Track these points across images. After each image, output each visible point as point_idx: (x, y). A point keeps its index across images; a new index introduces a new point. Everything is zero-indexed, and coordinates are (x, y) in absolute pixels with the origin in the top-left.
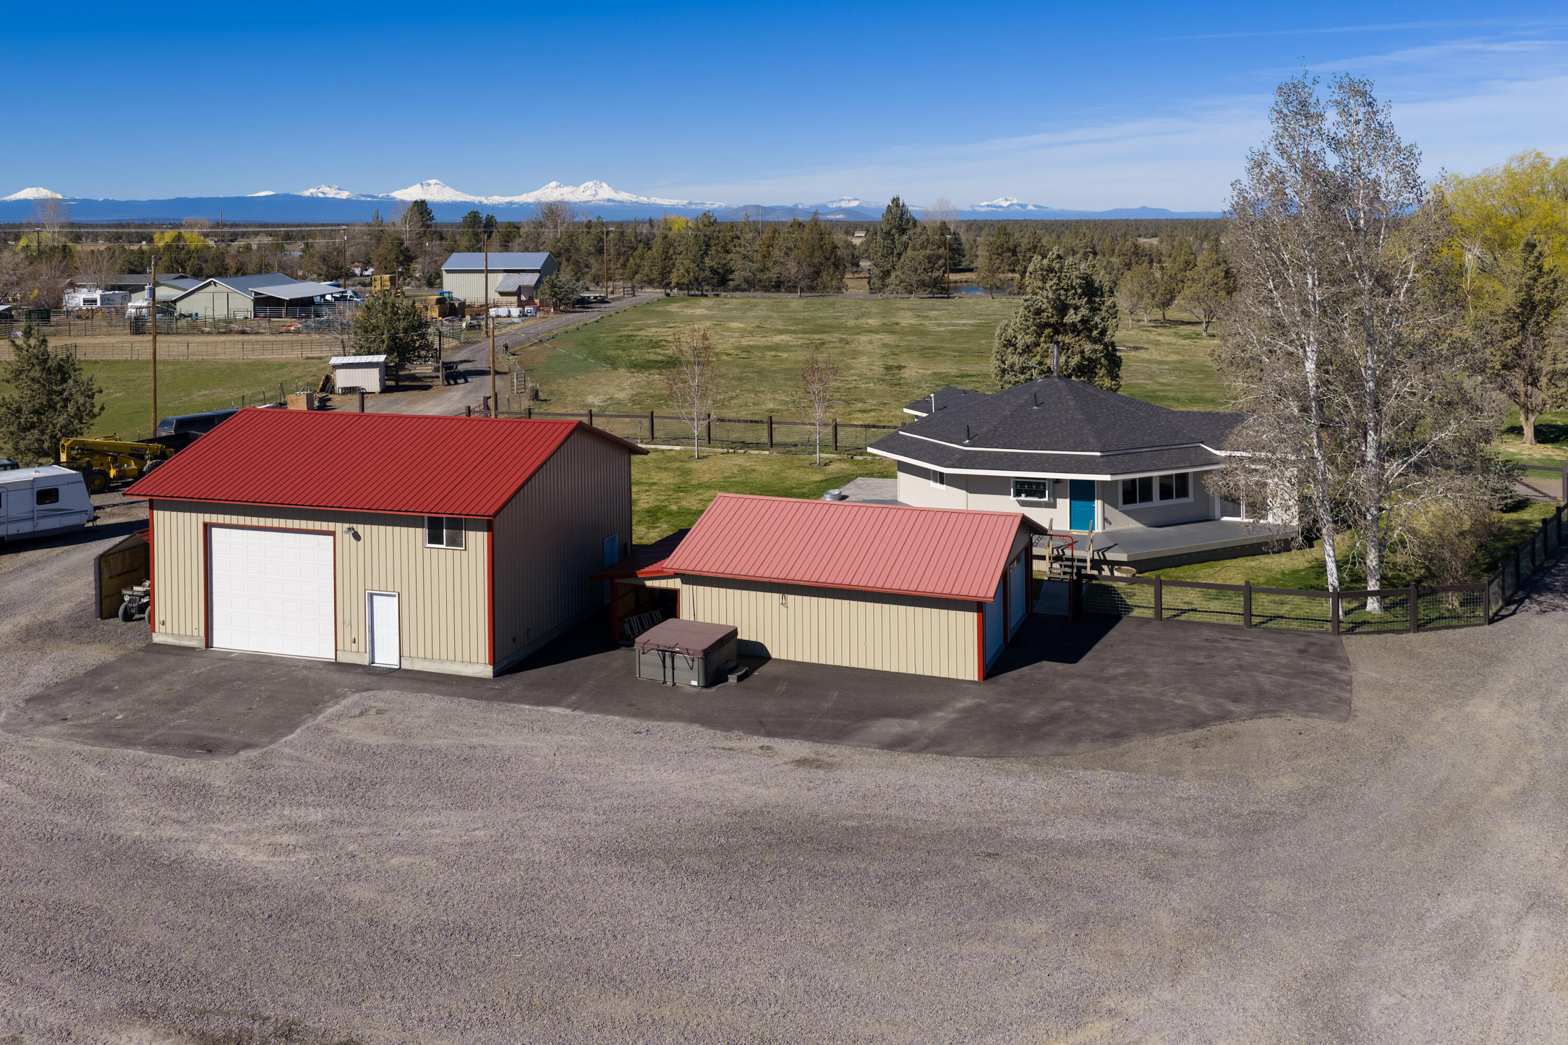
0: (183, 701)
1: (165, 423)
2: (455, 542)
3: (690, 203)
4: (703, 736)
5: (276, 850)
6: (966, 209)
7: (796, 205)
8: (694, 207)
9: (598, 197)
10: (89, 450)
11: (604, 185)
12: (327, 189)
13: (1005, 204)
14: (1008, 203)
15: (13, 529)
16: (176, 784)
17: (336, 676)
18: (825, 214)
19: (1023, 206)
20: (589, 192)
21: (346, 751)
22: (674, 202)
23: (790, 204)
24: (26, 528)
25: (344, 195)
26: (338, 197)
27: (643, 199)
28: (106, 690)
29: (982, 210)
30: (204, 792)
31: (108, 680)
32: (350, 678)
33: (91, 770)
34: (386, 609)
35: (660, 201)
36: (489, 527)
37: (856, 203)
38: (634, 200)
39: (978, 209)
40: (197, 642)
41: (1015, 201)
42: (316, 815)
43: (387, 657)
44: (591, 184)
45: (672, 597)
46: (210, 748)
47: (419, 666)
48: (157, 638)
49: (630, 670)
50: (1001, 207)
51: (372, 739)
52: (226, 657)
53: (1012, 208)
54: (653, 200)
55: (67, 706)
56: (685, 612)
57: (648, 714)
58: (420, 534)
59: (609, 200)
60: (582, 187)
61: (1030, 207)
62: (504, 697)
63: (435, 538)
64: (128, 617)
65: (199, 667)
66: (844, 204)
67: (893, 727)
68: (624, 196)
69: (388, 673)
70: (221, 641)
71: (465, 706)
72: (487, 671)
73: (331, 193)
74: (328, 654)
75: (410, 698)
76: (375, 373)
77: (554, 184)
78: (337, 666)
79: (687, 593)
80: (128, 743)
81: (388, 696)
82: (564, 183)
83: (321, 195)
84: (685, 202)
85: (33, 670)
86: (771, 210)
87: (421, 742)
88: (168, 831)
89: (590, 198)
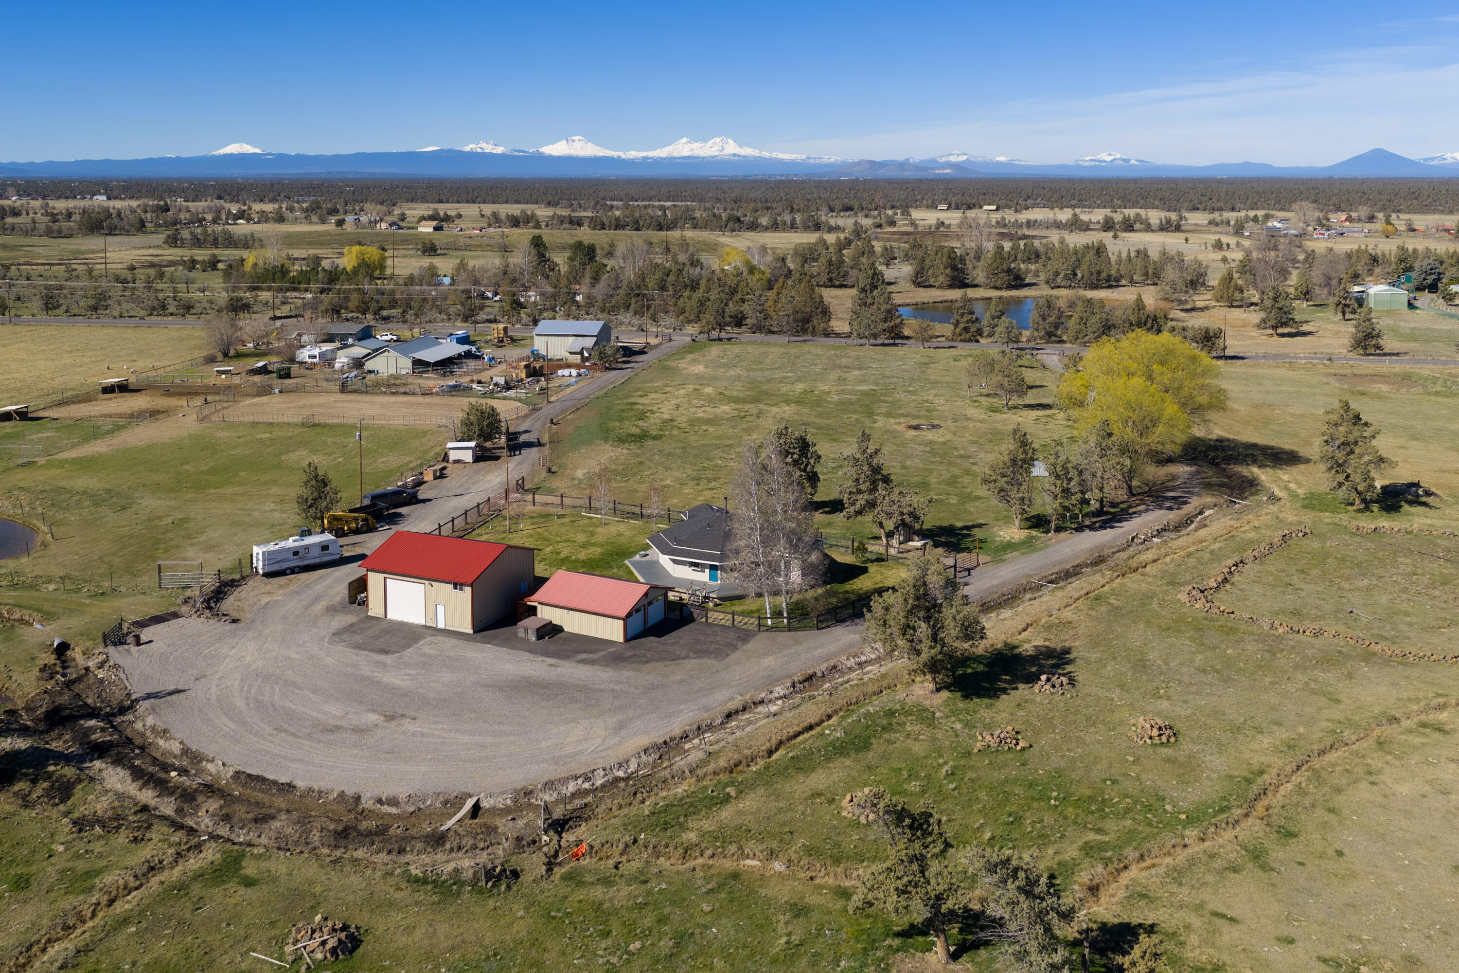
0: (378, 637)
1: (365, 497)
2: (461, 590)
3: (809, 158)
4: (527, 655)
5: (402, 680)
6: (1070, 164)
7: (908, 159)
8: (812, 161)
9: (724, 152)
10: (336, 519)
11: (730, 141)
12: (484, 145)
13: (1109, 159)
14: (1111, 158)
15: (313, 561)
16: (377, 662)
17: (425, 631)
18: (934, 169)
19: (1127, 161)
20: (715, 149)
21: (424, 655)
22: (794, 157)
23: (901, 158)
24: (317, 561)
25: (499, 150)
26: (494, 152)
27: (766, 154)
28: (355, 632)
29: (1086, 164)
30: (384, 665)
31: (355, 629)
32: (429, 632)
33: (354, 657)
34: (441, 609)
35: (781, 156)
36: (472, 586)
37: (964, 158)
38: (757, 155)
39: (1082, 163)
40: (382, 616)
41: (1118, 156)
42: (414, 672)
43: (441, 625)
44: (718, 140)
45: (535, 608)
46: (386, 652)
47: (451, 628)
48: (370, 614)
49: (516, 633)
50: (1105, 161)
51: (432, 652)
52: (391, 621)
53: (1115, 163)
54: (774, 155)
55: (345, 637)
56: (539, 615)
57: (516, 649)
58: (451, 586)
59: (734, 155)
60: (710, 143)
61: (1133, 162)
62: (475, 640)
63: (455, 588)
64: (359, 604)
65: (383, 625)
66: (953, 159)
67: (584, 656)
68: (748, 151)
69: (441, 630)
70: (389, 616)
71: (461, 643)
72: (471, 631)
73: (488, 148)
74: (422, 622)
75: (446, 639)
76: (470, 452)
77: (684, 140)
78: (426, 627)
79: (539, 607)
80: (363, 649)
81: (440, 638)
82: (693, 139)
83: (479, 150)
84: (804, 157)
85: (332, 624)
86: (883, 165)
87: (446, 654)
88: (376, 674)
89: (717, 153)
